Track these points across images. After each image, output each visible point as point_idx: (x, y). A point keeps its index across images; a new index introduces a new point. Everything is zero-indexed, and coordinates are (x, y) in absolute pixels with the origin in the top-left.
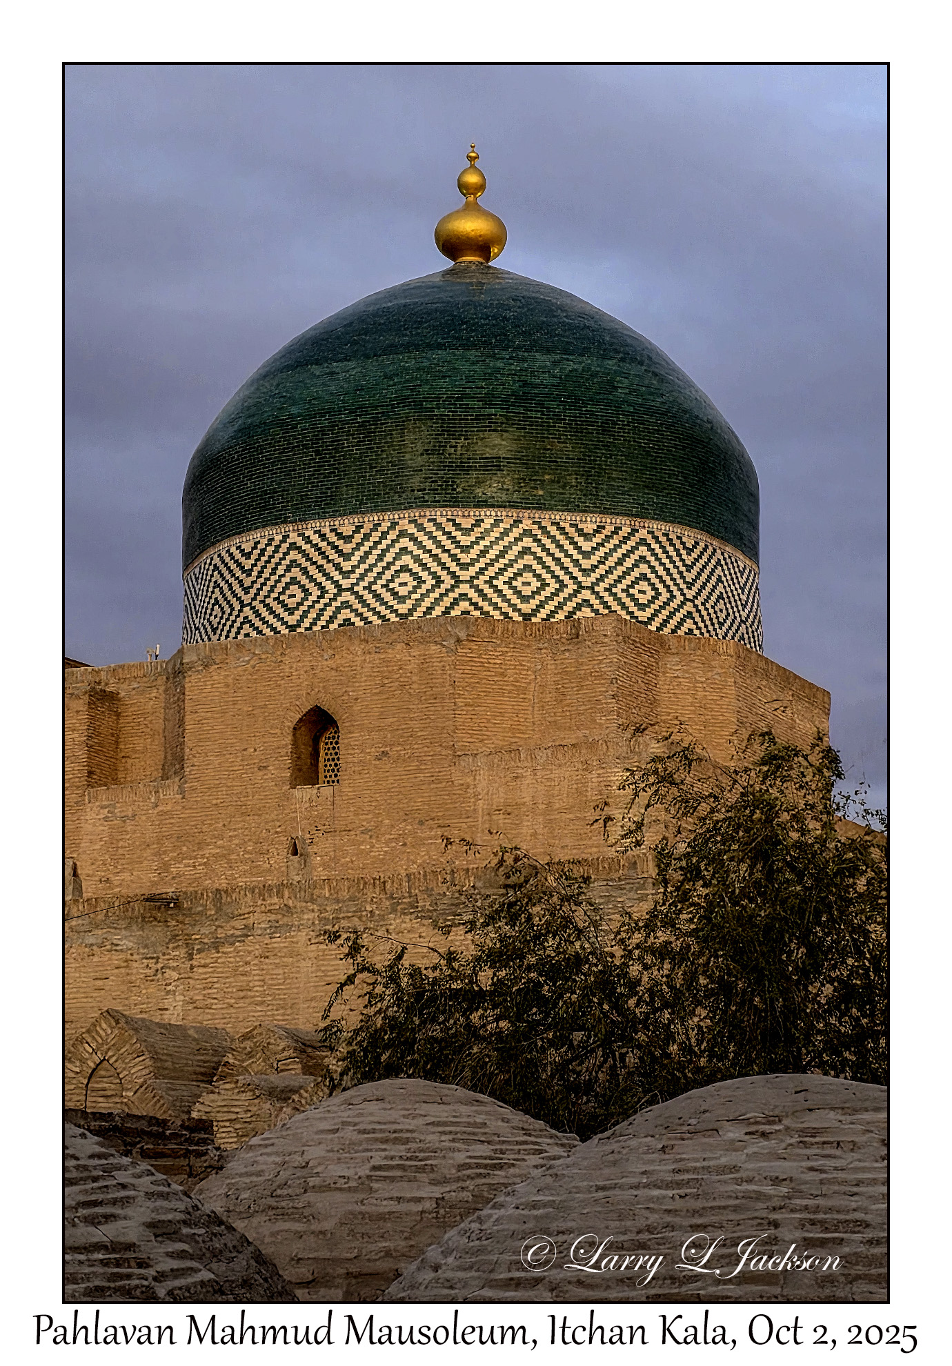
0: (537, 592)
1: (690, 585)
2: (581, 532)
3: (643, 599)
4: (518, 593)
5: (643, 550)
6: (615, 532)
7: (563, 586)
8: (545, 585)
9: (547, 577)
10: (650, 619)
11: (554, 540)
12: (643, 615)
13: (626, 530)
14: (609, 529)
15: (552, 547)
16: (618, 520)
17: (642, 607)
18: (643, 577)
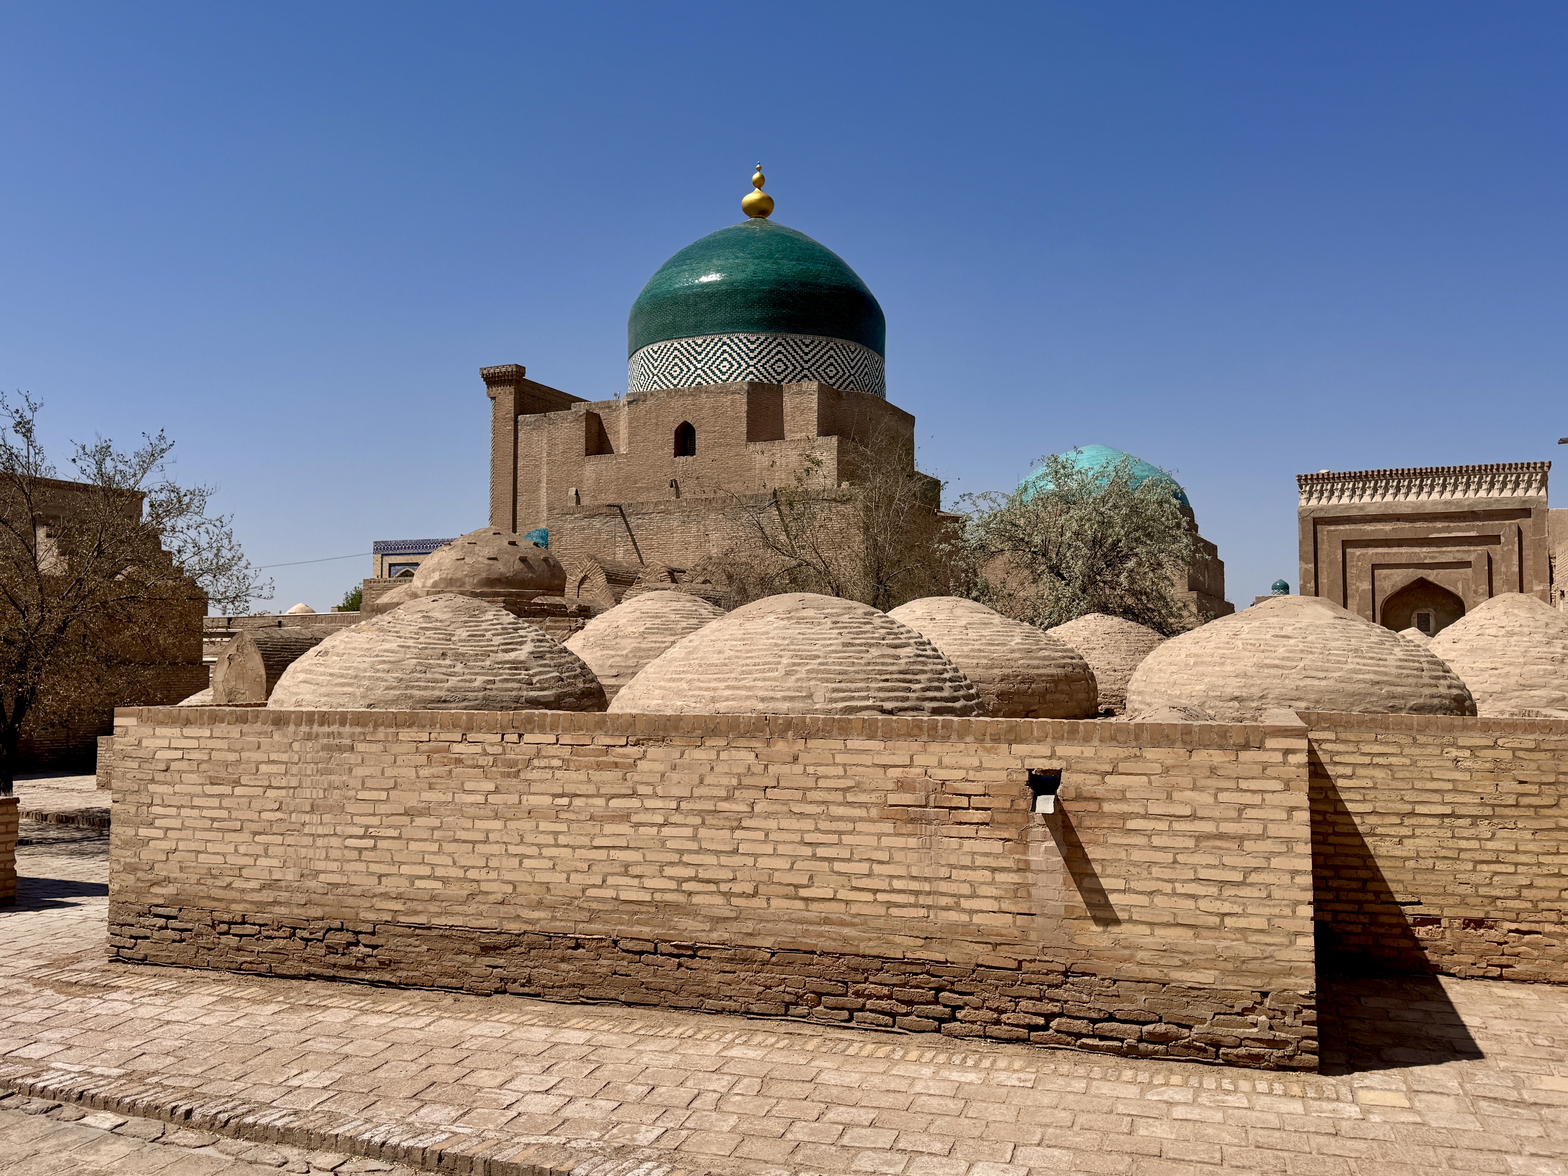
0: (784, 370)
1: (852, 368)
2: (804, 343)
3: (831, 374)
4: (775, 371)
5: (832, 352)
6: (820, 343)
7: (795, 368)
8: (787, 367)
9: (788, 364)
10: (834, 384)
11: (792, 347)
12: (831, 382)
13: (824, 343)
14: (817, 342)
15: (791, 350)
16: (821, 338)
17: (831, 378)
18: (832, 364)
